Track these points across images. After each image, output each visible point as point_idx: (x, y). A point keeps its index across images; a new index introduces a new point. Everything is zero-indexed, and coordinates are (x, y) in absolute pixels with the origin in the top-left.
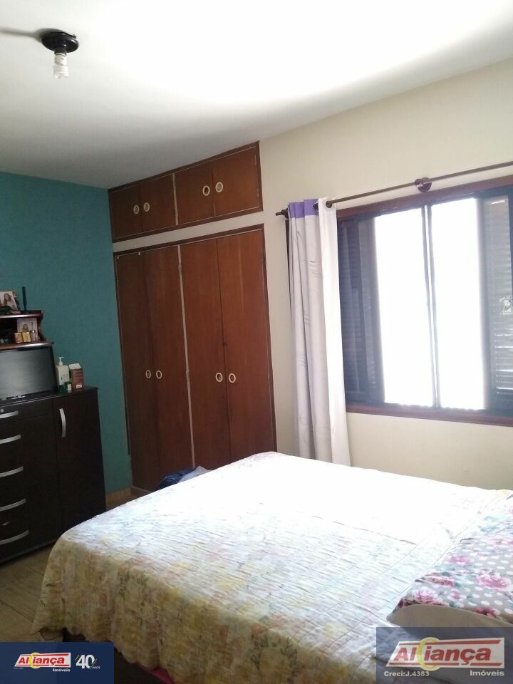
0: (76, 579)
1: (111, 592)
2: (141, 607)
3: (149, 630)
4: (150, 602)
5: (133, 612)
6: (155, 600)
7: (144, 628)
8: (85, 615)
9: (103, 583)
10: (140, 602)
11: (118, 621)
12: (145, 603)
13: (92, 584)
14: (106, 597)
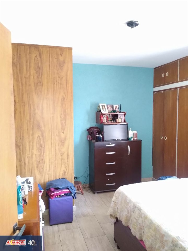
0: (121, 202)
1: (130, 210)
2: (139, 218)
3: (140, 227)
4: (141, 217)
5: (136, 219)
6: (143, 217)
7: (139, 225)
8: (122, 215)
9: (129, 206)
10: (139, 216)
11: (132, 220)
12: (140, 218)
13: (126, 206)
14: (129, 211)
